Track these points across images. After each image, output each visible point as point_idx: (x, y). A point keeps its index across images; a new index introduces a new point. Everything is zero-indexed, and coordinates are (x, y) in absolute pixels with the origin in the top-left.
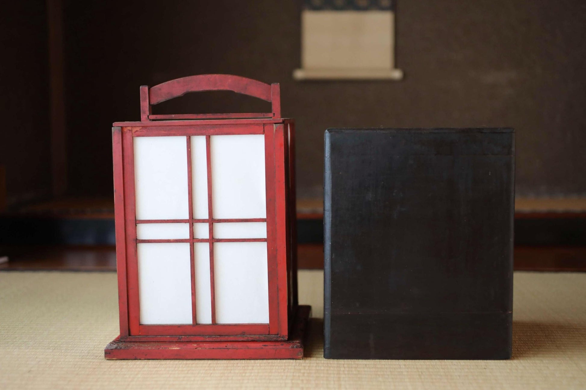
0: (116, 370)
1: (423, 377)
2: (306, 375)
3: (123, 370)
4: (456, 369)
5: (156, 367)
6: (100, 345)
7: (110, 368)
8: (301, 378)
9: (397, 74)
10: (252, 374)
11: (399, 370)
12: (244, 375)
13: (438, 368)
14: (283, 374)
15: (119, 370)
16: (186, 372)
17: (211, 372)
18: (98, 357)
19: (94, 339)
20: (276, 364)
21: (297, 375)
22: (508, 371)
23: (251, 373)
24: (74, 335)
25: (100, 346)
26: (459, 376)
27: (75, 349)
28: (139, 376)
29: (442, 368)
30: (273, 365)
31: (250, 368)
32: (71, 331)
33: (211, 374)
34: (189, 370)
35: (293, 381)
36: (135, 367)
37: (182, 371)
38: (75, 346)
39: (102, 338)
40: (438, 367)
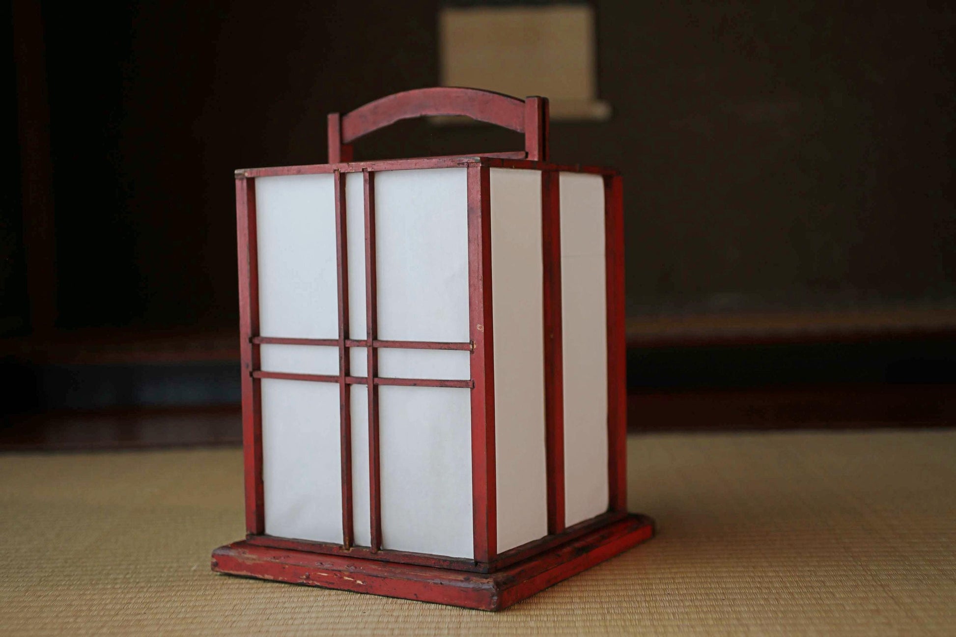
0: (67, 620)
1: (608, 617)
2: (400, 619)
3: (79, 620)
4: (669, 601)
5: (139, 614)
6: (52, 575)
7: (57, 616)
8: (390, 626)
9: (600, 111)
10: (306, 622)
11: (569, 607)
12: (290, 622)
13: (638, 602)
14: (359, 620)
15: (71, 620)
16: (190, 621)
17: (234, 619)
18: (42, 597)
19: (44, 566)
20: (351, 603)
21: (386, 620)
22: (762, 602)
23: (305, 618)
24: (11, 561)
25: (50, 579)
26: (674, 614)
27: (5, 585)
28: (105, 630)
29: (645, 601)
30: (347, 603)
31: (305, 610)
32: (8, 555)
33: (234, 622)
34: (196, 617)
35: (375, 632)
36: (102, 614)
37: (184, 618)
38: (7, 580)
39: (59, 565)
40: (639, 599)
